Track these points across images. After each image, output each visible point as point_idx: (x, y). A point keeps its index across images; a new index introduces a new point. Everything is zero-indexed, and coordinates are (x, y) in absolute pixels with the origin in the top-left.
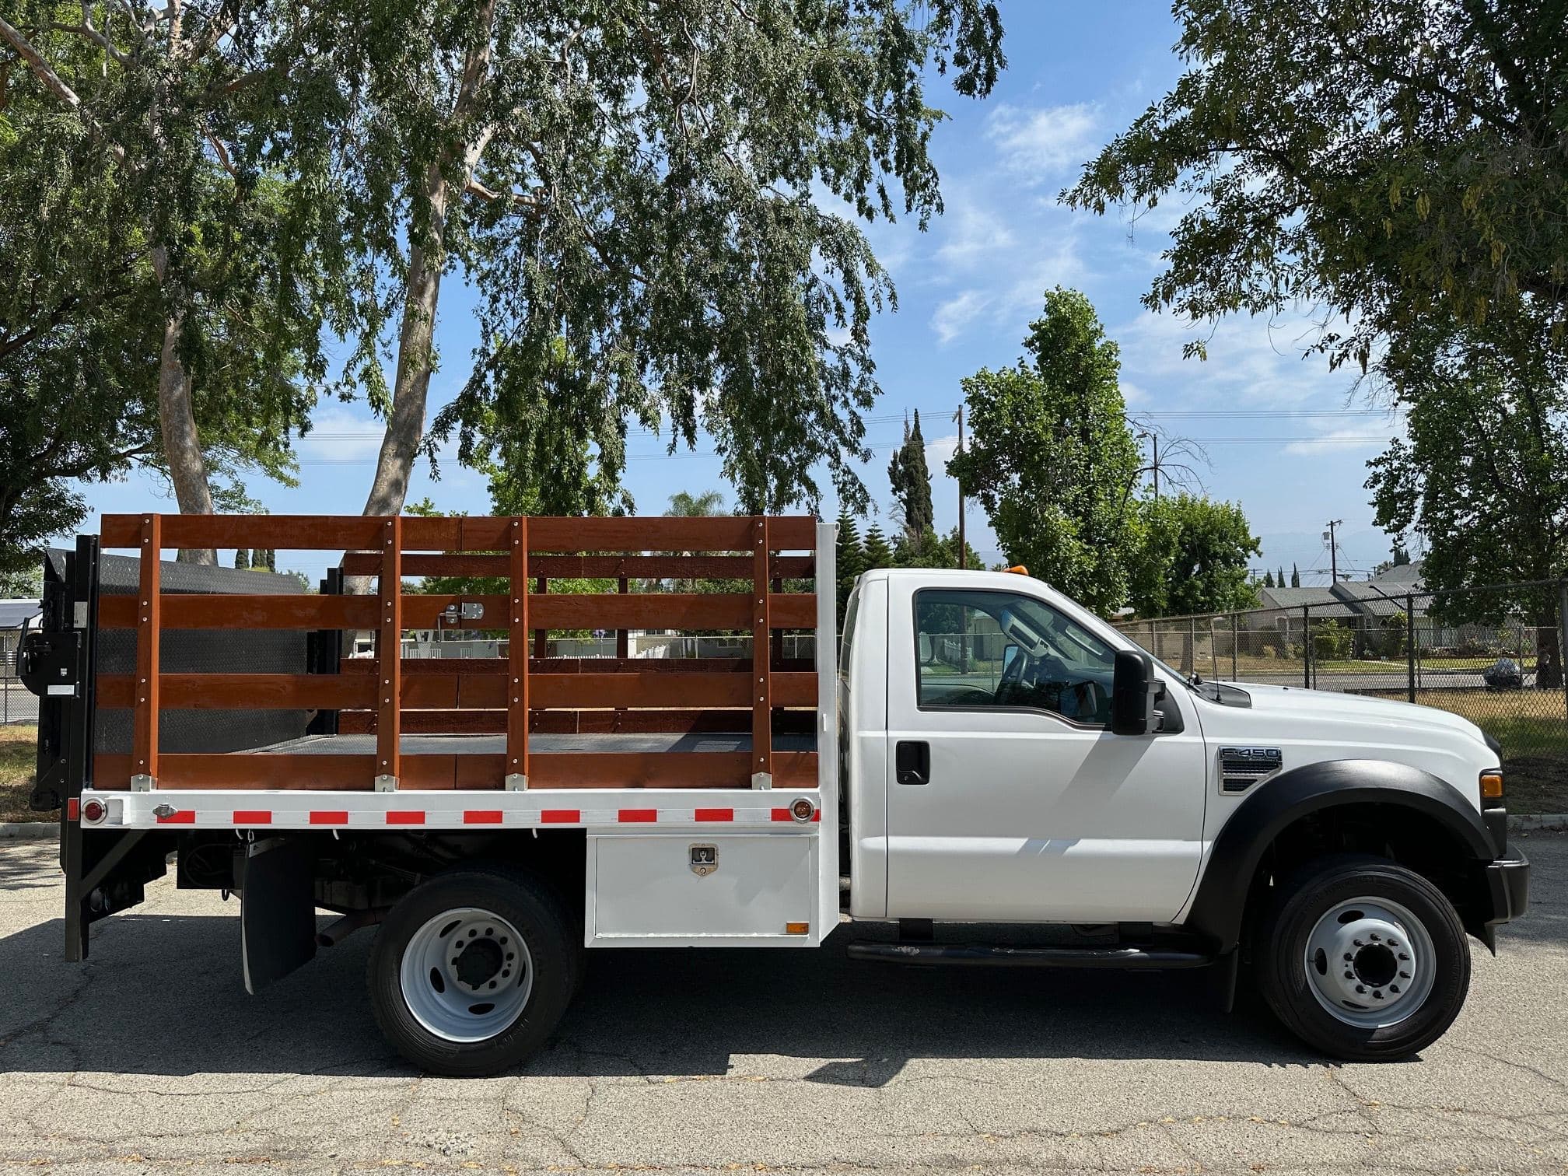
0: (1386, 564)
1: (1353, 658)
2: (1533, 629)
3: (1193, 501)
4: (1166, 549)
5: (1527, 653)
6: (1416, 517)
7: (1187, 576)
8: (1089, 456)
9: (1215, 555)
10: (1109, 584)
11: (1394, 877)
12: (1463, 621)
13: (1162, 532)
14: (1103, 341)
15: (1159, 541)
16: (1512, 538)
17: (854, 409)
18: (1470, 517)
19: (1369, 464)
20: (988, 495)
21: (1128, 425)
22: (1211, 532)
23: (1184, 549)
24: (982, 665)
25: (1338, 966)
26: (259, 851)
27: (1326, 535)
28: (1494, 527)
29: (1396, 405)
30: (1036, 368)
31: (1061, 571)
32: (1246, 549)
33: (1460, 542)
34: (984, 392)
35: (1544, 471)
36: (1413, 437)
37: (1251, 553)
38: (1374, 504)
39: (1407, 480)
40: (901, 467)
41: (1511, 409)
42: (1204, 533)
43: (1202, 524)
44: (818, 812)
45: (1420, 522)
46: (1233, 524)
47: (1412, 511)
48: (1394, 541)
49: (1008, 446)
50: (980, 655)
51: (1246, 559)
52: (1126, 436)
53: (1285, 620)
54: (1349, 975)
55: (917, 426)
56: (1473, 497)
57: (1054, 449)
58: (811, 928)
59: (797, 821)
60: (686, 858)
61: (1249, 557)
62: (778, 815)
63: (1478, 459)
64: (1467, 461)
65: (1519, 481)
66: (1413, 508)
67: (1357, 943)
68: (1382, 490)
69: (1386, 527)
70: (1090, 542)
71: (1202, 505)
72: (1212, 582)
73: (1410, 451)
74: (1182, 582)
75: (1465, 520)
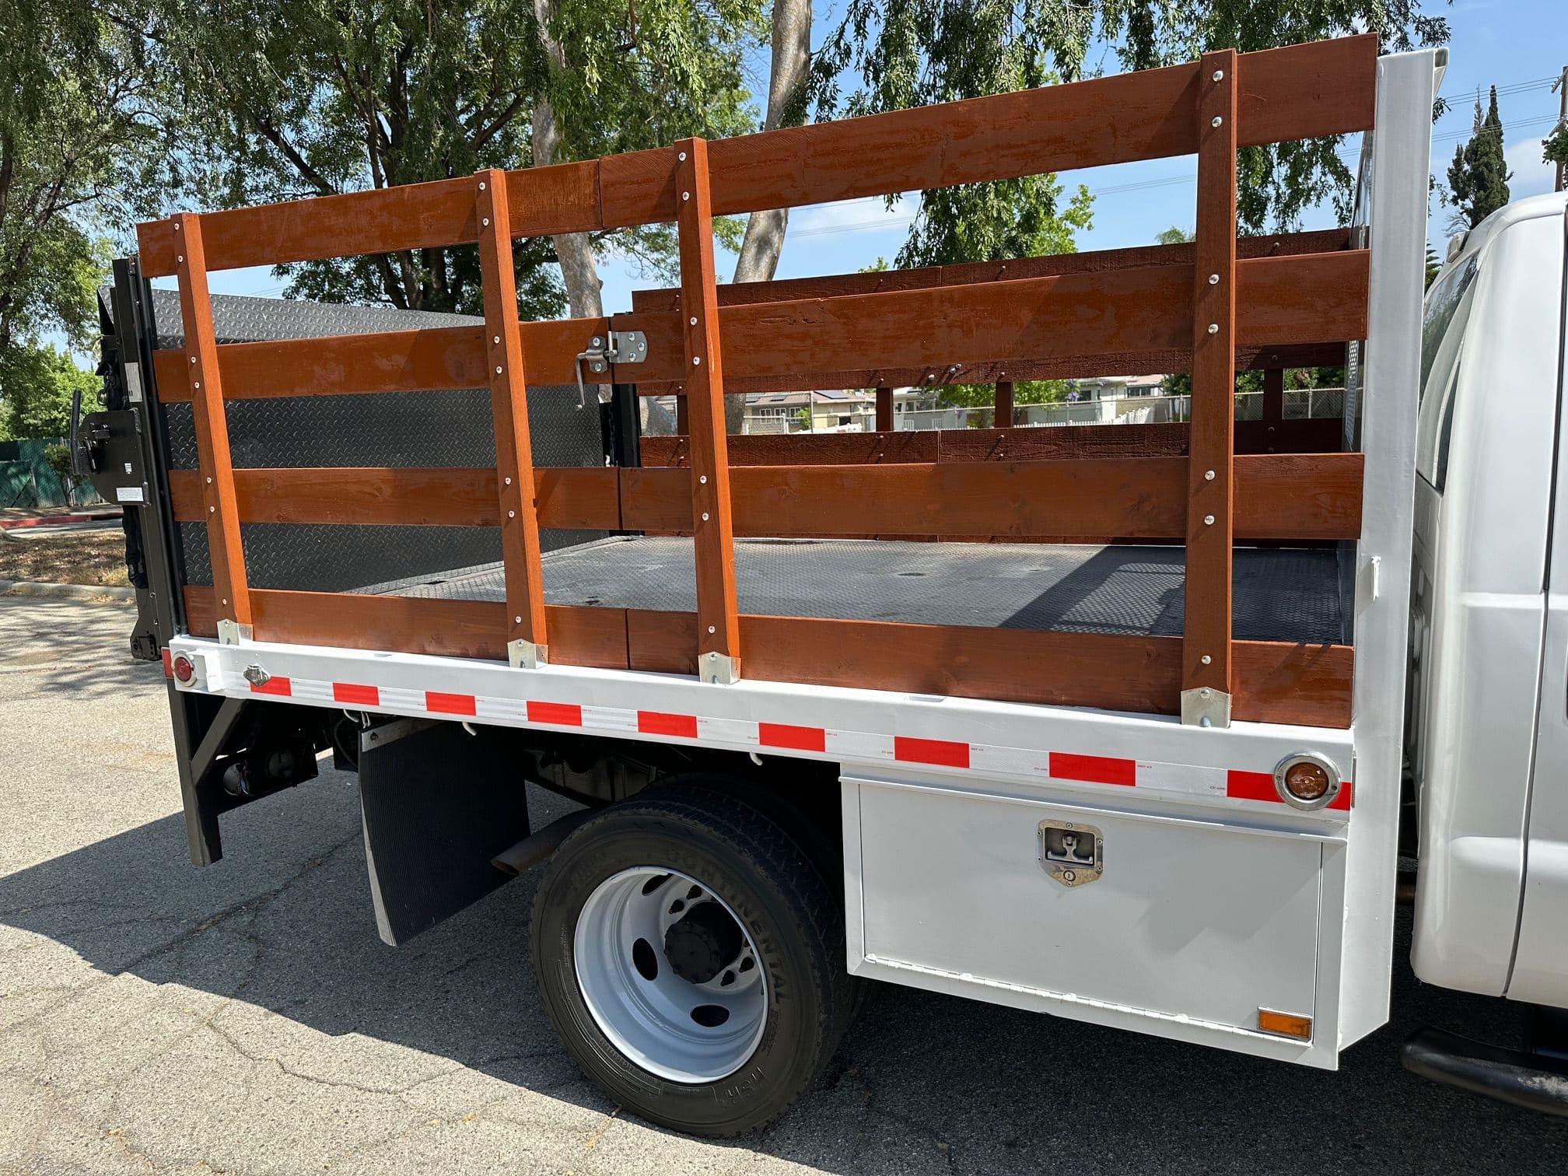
26: (374, 745)
40: (1466, 167)
44: (1347, 788)
55: (1493, 109)
58: (1318, 1029)
59: (1294, 805)
60: (1034, 848)
62: (1243, 784)
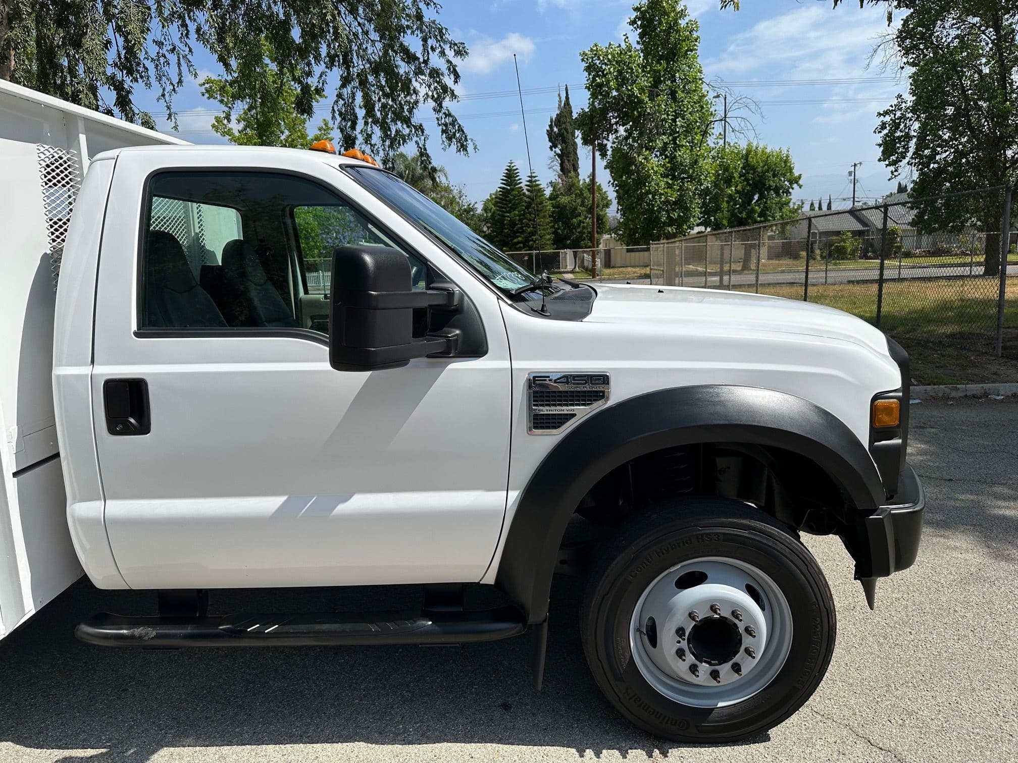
0: (891, 194)
1: (860, 258)
2: (983, 235)
3: (757, 148)
4: (728, 182)
5: (978, 252)
6: (909, 154)
7: (749, 203)
8: (675, 111)
9: (769, 189)
10: (686, 209)
11: (745, 533)
12: (935, 230)
13: (726, 169)
14: (687, 19)
15: (725, 177)
16: (976, 168)
17: (451, 59)
18: (947, 153)
19: (880, 114)
20: (602, 144)
21: (705, 88)
22: (767, 171)
23: (748, 184)
24: (608, 271)
25: (668, 641)
27: (850, 173)
28: (964, 160)
29: (902, 68)
30: (638, 43)
31: (652, 201)
32: (791, 183)
33: (939, 171)
34: (598, 62)
35: (1004, 116)
36: (913, 93)
37: (795, 186)
38: (880, 145)
39: (905, 126)
40: (555, 129)
41: (986, 70)
42: (762, 172)
43: (761, 165)
45: (912, 158)
46: (783, 165)
47: (907, 150)
48: (892, 172)
49: (616, 105)
50: (608, 264)
51: (791, 190)
52: (704, 96)
53: (816, 233)
54: (680, 653)
55: (567, 98)
56: (951, 139)
57: (649, 107)
61: (793, 189)
63: (958, 109)
64: (950, 111)
65: (986, 125)
66: (908, 148)
67: (691, 616)
68: (887, 135)
69: (887, 162)
70: (674, 178)
71: (763, 151)
72: (766, 207)
73: (909, 104)
74: (745, 208)
75: (944, 155)
